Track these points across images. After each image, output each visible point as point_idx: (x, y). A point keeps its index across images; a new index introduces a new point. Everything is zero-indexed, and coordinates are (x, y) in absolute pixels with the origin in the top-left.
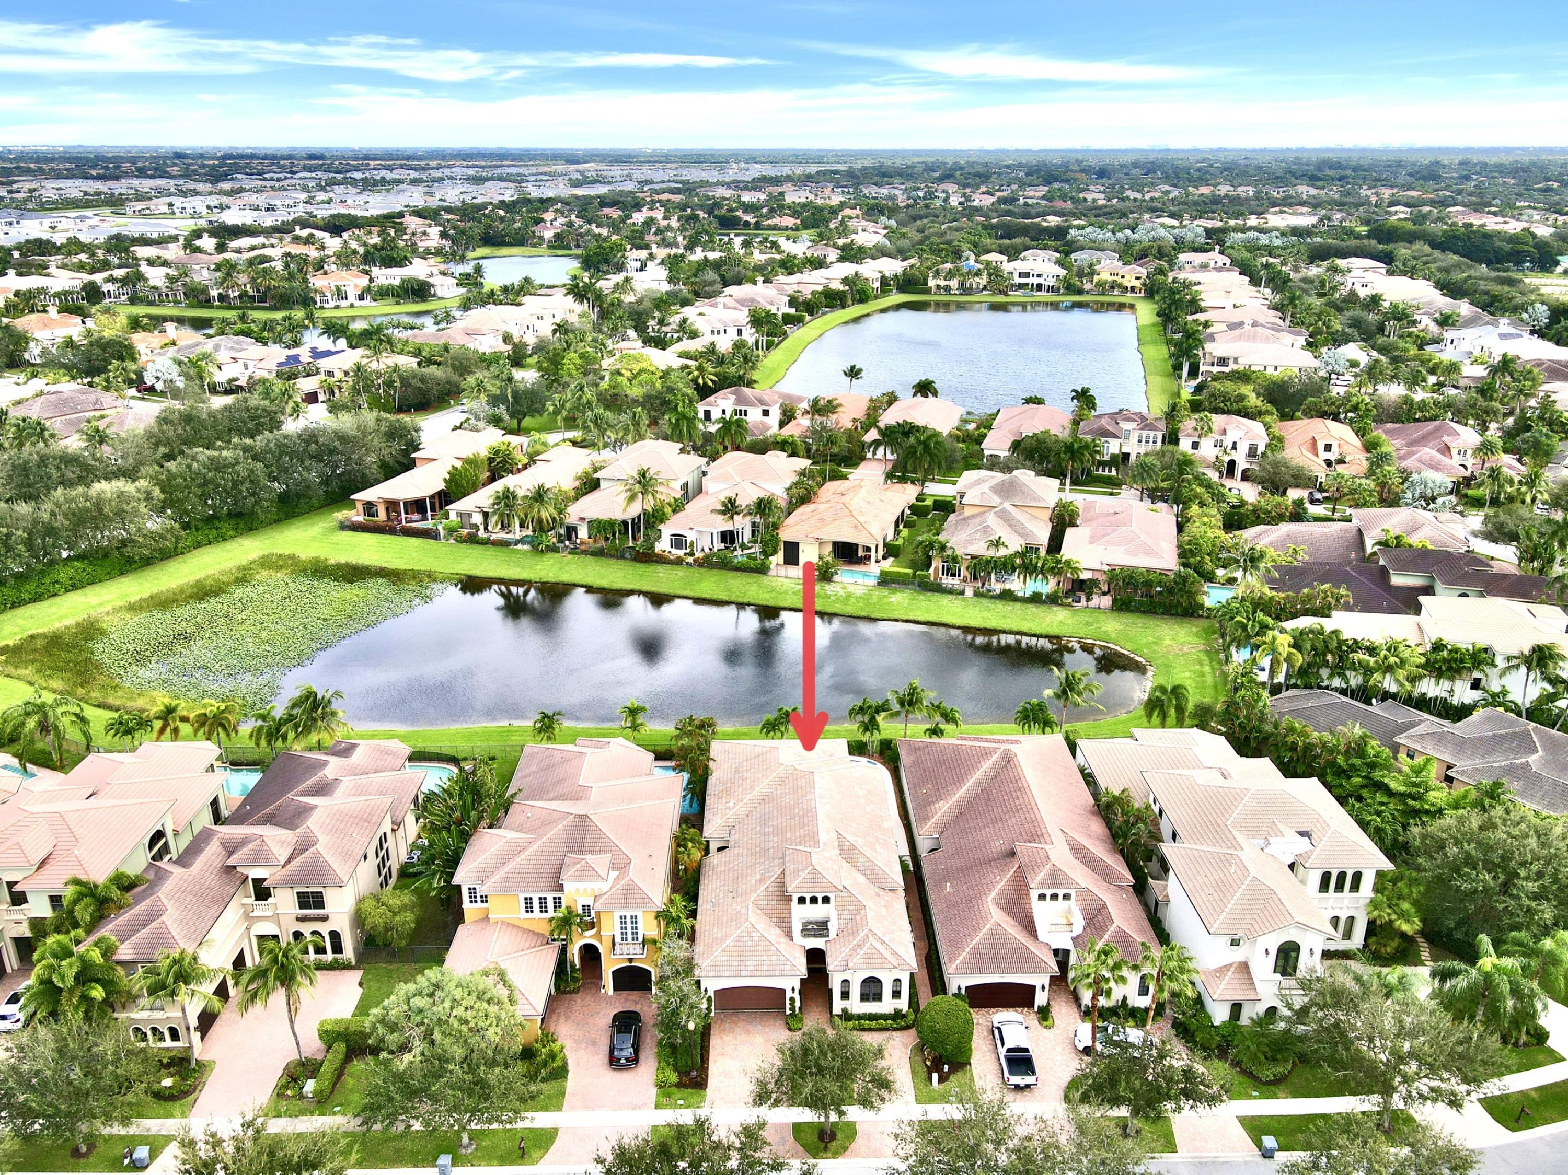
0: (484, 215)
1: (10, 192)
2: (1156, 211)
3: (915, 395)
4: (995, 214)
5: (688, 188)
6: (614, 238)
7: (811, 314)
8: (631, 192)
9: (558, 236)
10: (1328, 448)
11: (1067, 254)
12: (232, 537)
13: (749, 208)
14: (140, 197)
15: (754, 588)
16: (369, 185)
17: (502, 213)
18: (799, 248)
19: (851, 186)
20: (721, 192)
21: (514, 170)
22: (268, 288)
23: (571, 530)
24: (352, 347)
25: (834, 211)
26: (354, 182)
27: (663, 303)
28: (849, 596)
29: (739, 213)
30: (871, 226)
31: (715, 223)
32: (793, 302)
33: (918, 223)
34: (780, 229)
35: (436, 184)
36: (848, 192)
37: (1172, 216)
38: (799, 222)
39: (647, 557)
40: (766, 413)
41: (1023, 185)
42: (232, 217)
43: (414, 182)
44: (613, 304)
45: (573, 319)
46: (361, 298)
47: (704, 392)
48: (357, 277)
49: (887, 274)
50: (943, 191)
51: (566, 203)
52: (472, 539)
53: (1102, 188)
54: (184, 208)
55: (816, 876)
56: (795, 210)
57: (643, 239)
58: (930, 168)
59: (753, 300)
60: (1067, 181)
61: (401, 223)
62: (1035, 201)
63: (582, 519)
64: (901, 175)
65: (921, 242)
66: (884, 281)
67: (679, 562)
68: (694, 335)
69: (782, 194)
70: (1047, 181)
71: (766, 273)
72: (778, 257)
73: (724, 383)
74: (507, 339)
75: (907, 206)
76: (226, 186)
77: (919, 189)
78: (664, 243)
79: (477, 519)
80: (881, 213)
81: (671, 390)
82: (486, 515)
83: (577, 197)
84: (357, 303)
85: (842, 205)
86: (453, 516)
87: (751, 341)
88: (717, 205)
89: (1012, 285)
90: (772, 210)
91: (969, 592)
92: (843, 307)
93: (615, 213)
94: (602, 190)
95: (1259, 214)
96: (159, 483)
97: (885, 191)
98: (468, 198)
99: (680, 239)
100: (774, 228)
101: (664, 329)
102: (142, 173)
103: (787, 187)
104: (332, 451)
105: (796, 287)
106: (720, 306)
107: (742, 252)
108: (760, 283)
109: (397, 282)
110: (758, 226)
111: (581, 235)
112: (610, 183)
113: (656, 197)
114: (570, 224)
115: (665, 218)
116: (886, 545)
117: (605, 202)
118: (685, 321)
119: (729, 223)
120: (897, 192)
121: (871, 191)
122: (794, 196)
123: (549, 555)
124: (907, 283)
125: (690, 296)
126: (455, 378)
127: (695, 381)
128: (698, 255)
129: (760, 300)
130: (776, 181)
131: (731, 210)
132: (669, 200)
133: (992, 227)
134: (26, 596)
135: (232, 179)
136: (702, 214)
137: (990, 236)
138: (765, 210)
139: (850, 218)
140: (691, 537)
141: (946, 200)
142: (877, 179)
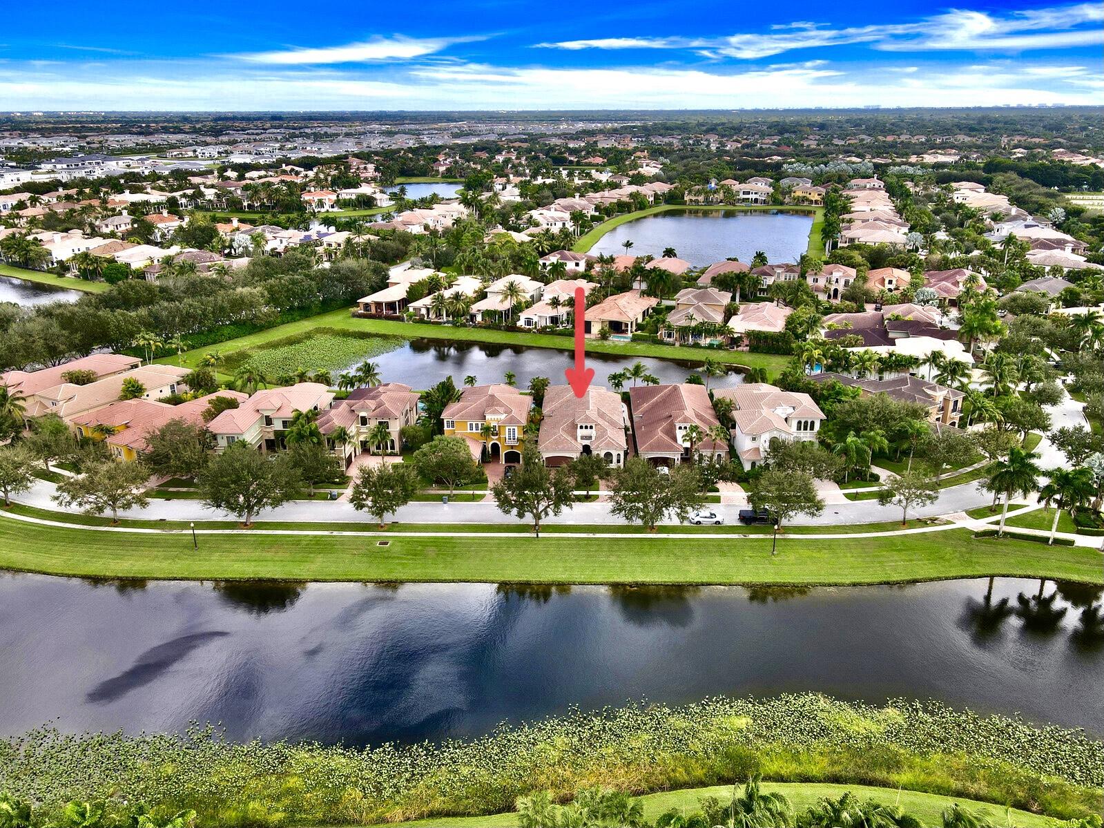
0: (399, 156)
1: (88, 143)
2: (847, 152)
3: (664, 256)
4: (738, 155)
5: (532, 138)
6: (485, 171)
7: (609, 216)
8: (494, 141)
9: (448, 170)
10: (890, 282)
11: (778, 180)
12: (299, 320)
13: (573, 152)
14: (173, 147)
15: (567, 342)
16: (317, 138)
17: (410, 155)
18: (604, 177)
19: (644, 137)
20: (554, 141)
21: (413, 127)
22: (278, 200)
23: (473, 317)
24: (338, 230)
25: (630, 153)
26: (307, 136)
27: (518, 209)
28: (616, 346)
29: (566, 155)
30: (652, 163)
31: (551, 162)
32: (597, 208)
33: (685, 161)
34: (593, 165)
35: (362, 137)
36: (642, 141)
37: (858, 156)
38: (605, 160)
39: (513, 329)
40: (577, 265)
41: (763, 135)
42: (237, 159)
43: (347, 135)
44: (488, 209)
45: (464, 217)
46: (332, 207)
47: (542, 254)
48: (330, 194)
49: (659, 193)
50: (706, 140)
51: (451, 148)
52: (421, 321)
53: (818, 137)
54: (204, 153)
55: (587, 418)
56: (604, 152)
57: (503, 171)
58: (700, 125)
59: (572, 207)
60: (794, 132)
61: (347, 162)
62: (768, 146)
63: (479, 310)
64: (680, 129)
65: (684, 173)
66: (656, 196)
67: (529, 331)
68: (537, 225)
69: (596, 142)
70: (781, 133)
71: (582, 191)
72: (589, 182)
73: (553, 249)
74: (426, 227)
75: (680, 150)
76: (225, 139)
77: (690, 138)
78: (517, 174)
79: (424, 311)
80: (661, 154)
81: (523, 252)
82: (428, 310)
83: (458, 145)
84: (331, 210)
85: (636, 149)
86: (411, 310)
87: (571, 229)
88: (552, 149)
89: (739, 199)
90: (588, 153)
91: (677, 344)
92: (629, 212)
93: (484, 155)
94: (475, 140)
95: (918, 154)
96: (267, 289)
97: (666, 140)
98: (386, 146)
99: (527, 171)
100: (589, 164)
101: (519, 222)
102: (166, 130)
103: (600, 137)
104: (347, 278)
105: (600, 200)
106: (553, 210)
107: (567, 179)
108: (577, 197)
109: (354, 197)
110: (578, 163)
111: (462, 169)
112: (479, 135)
113: (511, 145)
114: (456, 162)
115: (517, 159)
116: (637, 324)
117: (477, 148)
118: (531, 217)
119: (560, 161)
120: (675, 141)
121: (657, 140)
122: (604, 144)
123: (462, 328)
124: (671, 198)
125: (535, 205)
126: (401, 247)
127: (537, 248)
128: (540, 180)
129: (577, 206)
130: (592, 133)
131: (561, 153)
132: (520, 147)
133: (733, 163)
134: (210, 341)
135: (226, 134)
136: (541, 156)
137: (731, 169)
138: (583, 153)
139: (640, 158)
140: (535, 319)
141: (708, 146)
142: (662, 131)
